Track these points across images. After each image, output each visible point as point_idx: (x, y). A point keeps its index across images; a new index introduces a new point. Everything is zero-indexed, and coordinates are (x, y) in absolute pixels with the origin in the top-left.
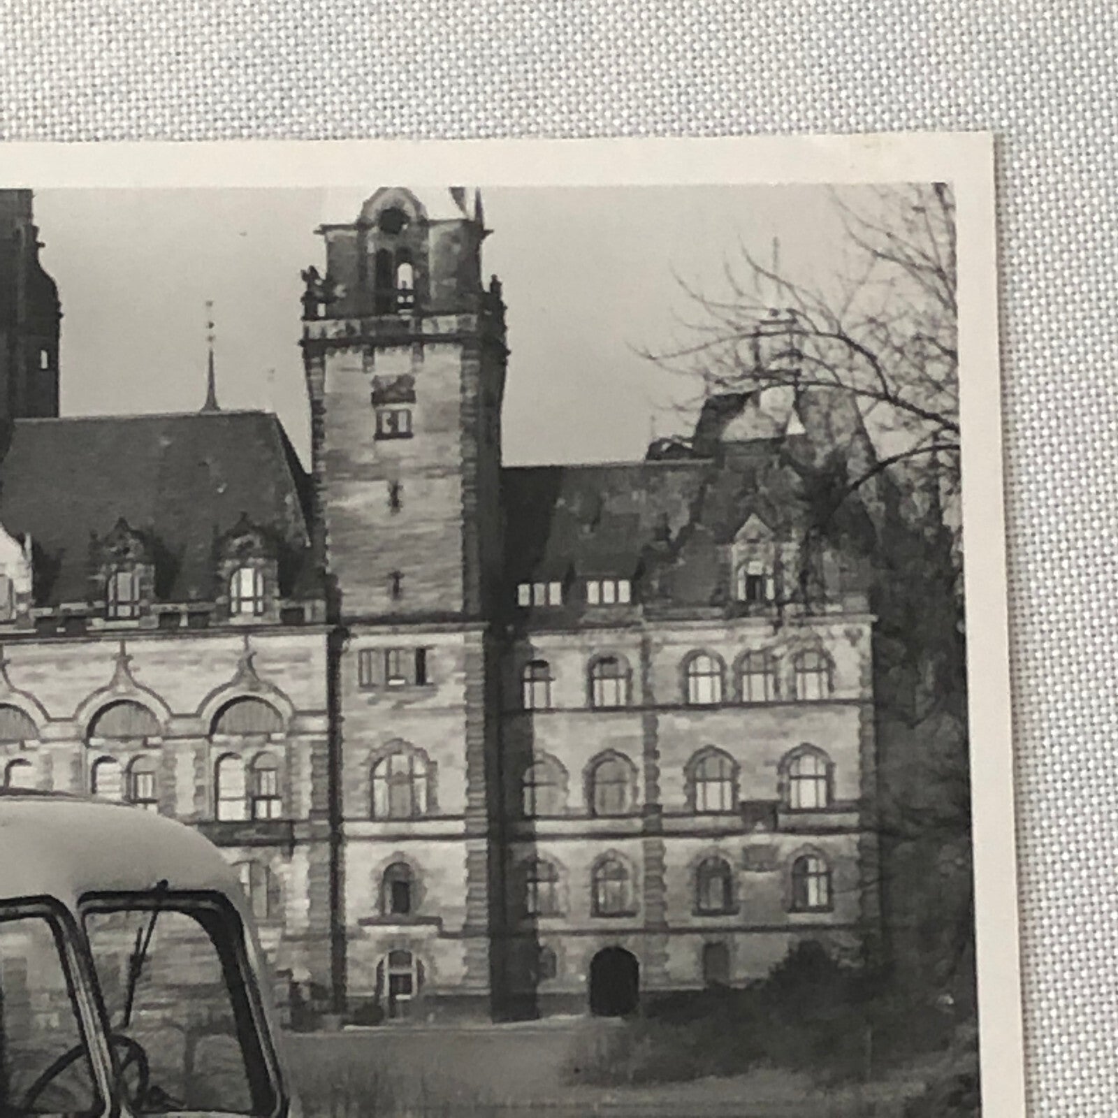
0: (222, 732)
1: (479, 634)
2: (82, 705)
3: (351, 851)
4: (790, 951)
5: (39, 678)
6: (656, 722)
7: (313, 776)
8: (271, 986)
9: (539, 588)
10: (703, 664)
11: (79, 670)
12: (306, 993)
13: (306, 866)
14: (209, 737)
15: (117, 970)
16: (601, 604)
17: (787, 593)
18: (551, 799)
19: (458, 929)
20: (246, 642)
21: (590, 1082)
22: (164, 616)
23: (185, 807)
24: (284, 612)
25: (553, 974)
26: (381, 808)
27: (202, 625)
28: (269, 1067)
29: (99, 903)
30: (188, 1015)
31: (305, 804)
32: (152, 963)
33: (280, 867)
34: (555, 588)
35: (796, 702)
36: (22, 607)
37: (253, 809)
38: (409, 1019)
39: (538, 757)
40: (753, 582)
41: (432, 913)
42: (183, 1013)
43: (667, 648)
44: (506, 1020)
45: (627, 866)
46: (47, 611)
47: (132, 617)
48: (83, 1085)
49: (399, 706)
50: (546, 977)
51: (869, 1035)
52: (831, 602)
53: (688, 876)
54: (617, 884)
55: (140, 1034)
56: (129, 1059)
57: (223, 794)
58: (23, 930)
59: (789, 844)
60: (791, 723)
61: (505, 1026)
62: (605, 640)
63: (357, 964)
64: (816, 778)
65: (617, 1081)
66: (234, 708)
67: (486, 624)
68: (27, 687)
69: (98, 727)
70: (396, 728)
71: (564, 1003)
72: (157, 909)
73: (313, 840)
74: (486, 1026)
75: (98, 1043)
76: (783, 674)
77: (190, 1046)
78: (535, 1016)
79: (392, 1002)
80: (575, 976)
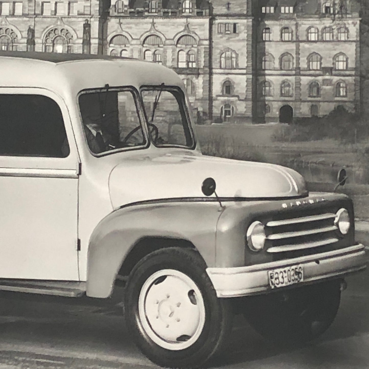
0: (180, 44)
1: (251, 20)
2: (142, 36)
3: (214, 76)
4: (335, 108)
5: (131, 28)
6: (299, 46)
7: (204, 57)
8: (192, 112)
9: (268, 8)
10: (313, 30)
11: (141, 26)
12: (201, 114)
13: (202, 81)
14: (176, 45)
15: (150, 107)
16: (285, 13)
17: (336, 11)
18: (270, 65)
19: (243, 99)
20: (187, 20)
21: (279, 140)
22: (164, 13)
23: (169, 63)
24: (198, 13)
25: (270, 111)
26: (223, 66)
27: (175, 15)
28: (191, 133)
29: (146, 88)
30: (170, 119)
31: (202, 64)
32: (160, 105)
33: (195, 80)
34: (272, 8)
35: (339, 41)
36: (126, 9)
37: (188, 65)
38: (229, 123)
39: (267, 54)
40: (327, 8)
41: (236, 94)
42: (168, 118)
43: (303, 26)
44: (256, 123)
45: (290, 83)
46: (133, 10)
47: (156, 12)
48: (140, 137)
49: (228, 39)
50: (268, 112)
51: (356, 131)
52: (349, 14)
53: (307, 87)
54: (288, 88)
55: (156, 123)
56: (153, 130)
57: (180, 60)
58: (125, 95)
59: (335, 79)
60: (336, 47)
61: (256, 125)
62: (286, 23)
63: (215, 107)
64: (343, 61)
65: (286, 140)
66: (183, 38)
67: (253, 18)
68: (127, 30)
69: (146, 42)
70: (227, 45)
71: (272, 119)
72: (161, 90)
73: (204, 74)
74: (251, 125)
75: (145, 125)
76: (335, 34)
77: (169, 127)
78: (264, 122)
79: (225, 117)
80: (275, 112)
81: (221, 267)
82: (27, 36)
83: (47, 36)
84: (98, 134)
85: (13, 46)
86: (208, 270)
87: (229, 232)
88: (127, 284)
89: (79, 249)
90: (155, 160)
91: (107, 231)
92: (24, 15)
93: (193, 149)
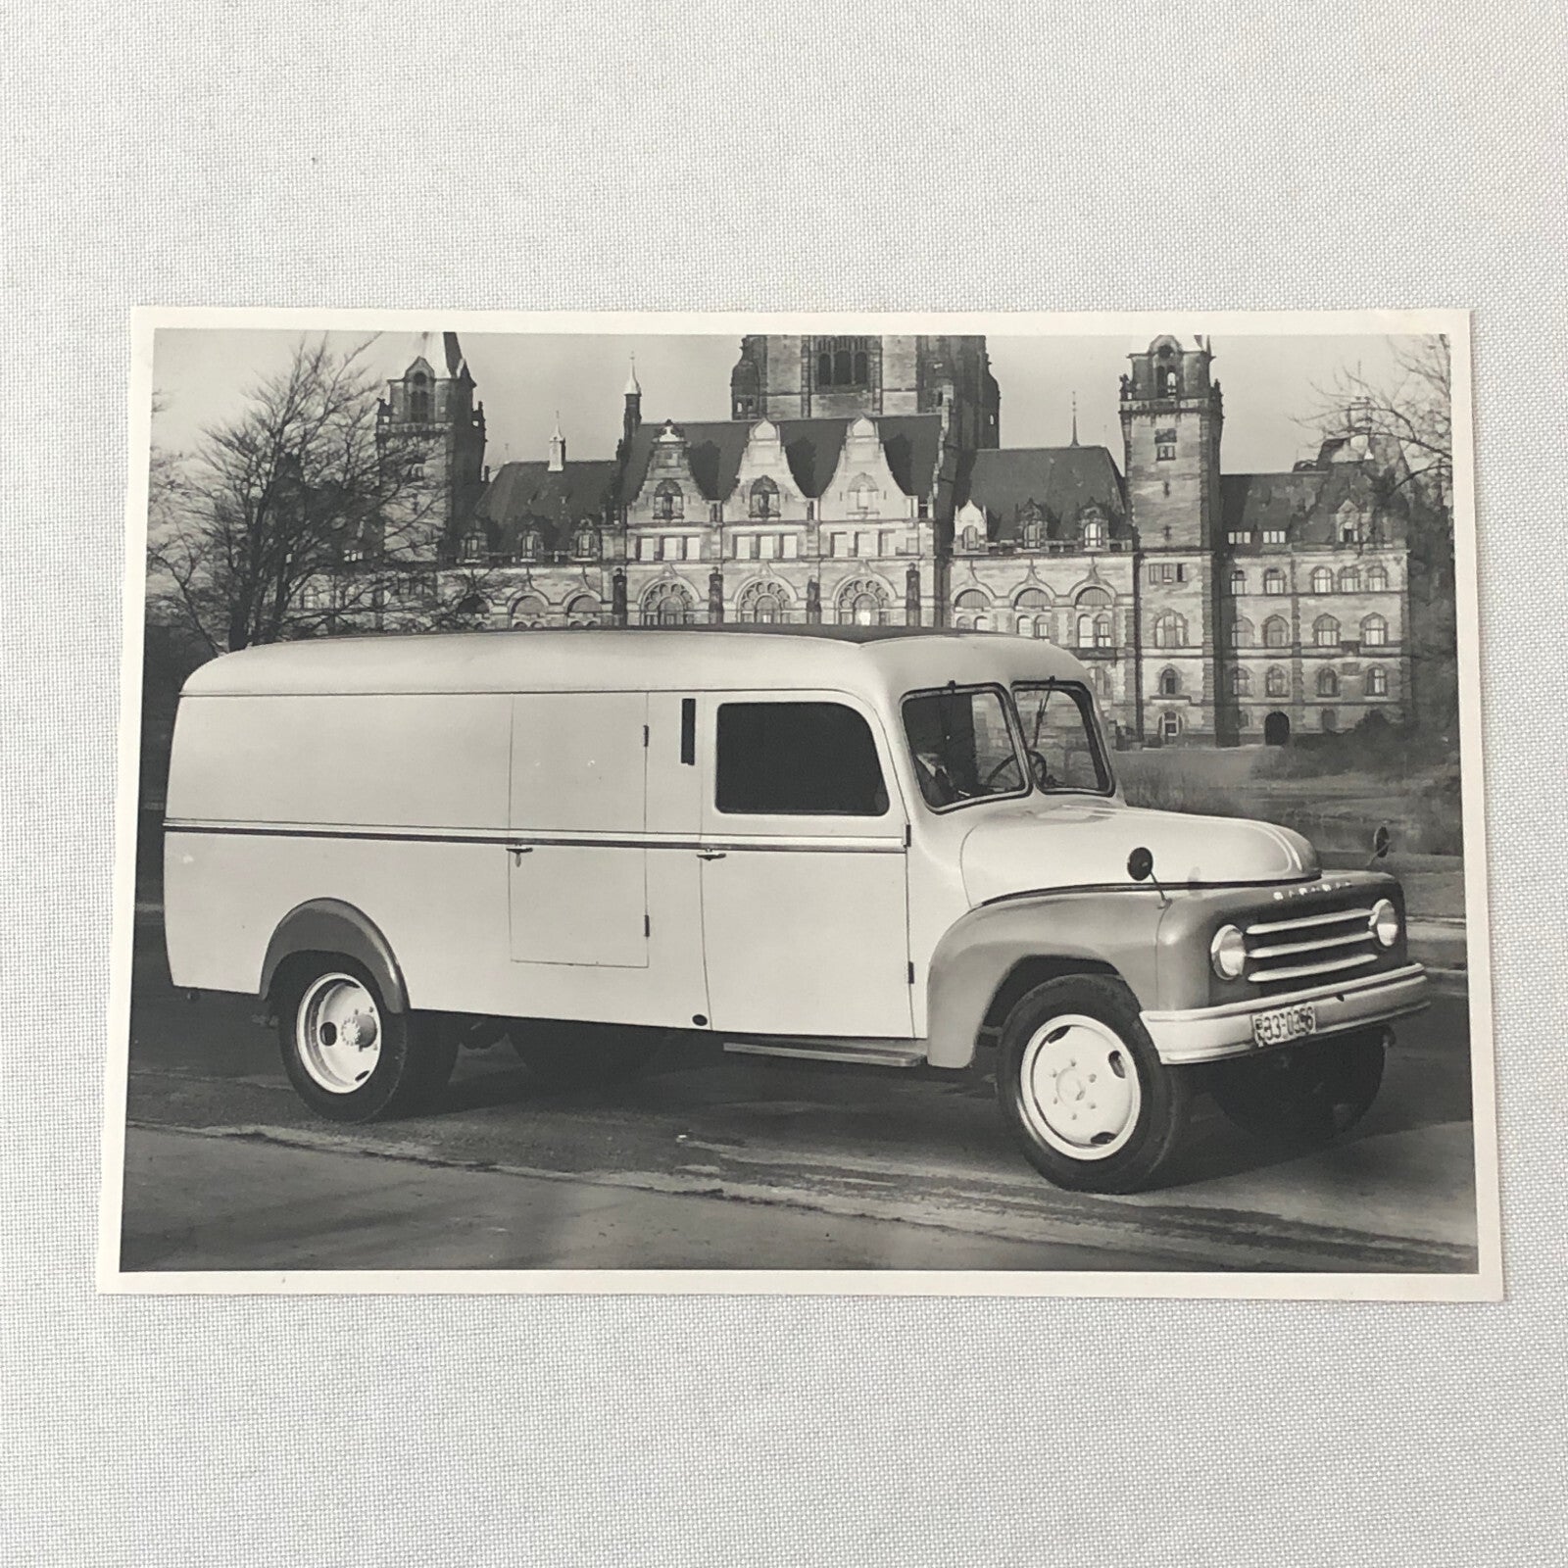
0: (1081, 604)
1: (1209, 557)
2: (1012, 590)
3: (1145, 663)
4: (1365, 716)
5: (990, 576)
6: (1298, 603)
7: (1126, 626)
8: (1107, 728)
9: (1239, 535)
10: (1322, 573)
11: (1010, 573)
12: (1124, 732)
13: (1123, 671)
14: (1074, 607)
15: (1030, 720)
16: (1270, 543)
17: (1365, 538)
18: (1245, 641)
19: (1199, 702)
20: (1093, 560)
21: (1266, 777)
22: (1052, 547)
23: (1063, 640)
24: (1112, 546)
25: (1247, 724)
26: (1160, 643)
27: (1071, 551)
28: (1106, 768)
29: (1021, 687)
30: (1066, 742)
31: (1123, 639)
32: (1048, 716)
33: (1110, 670)
34: (1247, 535)
35: (1369, 592)
36: (982, 542)
37: (1096, 641)
38: (1175, 745)
39: (1239, 618)
40: (1347, 533)
41: (1186, 694)
42: (1063, 740)
43: (1304, 565)
44: (1223, 746)
45: (1284, 672)
46: (994, 544)
47: (1036, 547)
48: (1014, 775)
49: (1169, 593)
50: (1243, 726)
51: (1405, 757)
52: (1387, 542)
53: (1314, 678)
54: (1279, 681)
55: (1043, 750)
56: (1037, 762)
57: (1082, 634)
58: (986, 699)
59: (1365, 662)
60: (1366, 603)
61: (1223, 749)
62: (1272, 561)
63: (1149, 718)
64: (1379, 630)
65: (1278, 777)
66: (1087, 593)
67: (1213, 552)
68: (985, 581)
69: (1019, 601)
70: (1168, 603)
71: (1254, 738)
72: (1050, 690)
73: (1127, 657)
74: (1214, 749)
75: (1021, 754)
76: (1362, 579)
77: (1067, 757)
78: (1238, 745)
79: (1167, 737)
80: (1257, 726)
81: (1167, 1008)
82: (805, 596)
83: (842, 596)
84: (939, 771)
85: (782, 615)
86: (1142, 1015)
87: (1177, 945)
88: (1000, 1041)
89: (911, 980)
90: (1041, 816)
91: (961, 946)
92: (801, 558)
93: (1110, 795)
